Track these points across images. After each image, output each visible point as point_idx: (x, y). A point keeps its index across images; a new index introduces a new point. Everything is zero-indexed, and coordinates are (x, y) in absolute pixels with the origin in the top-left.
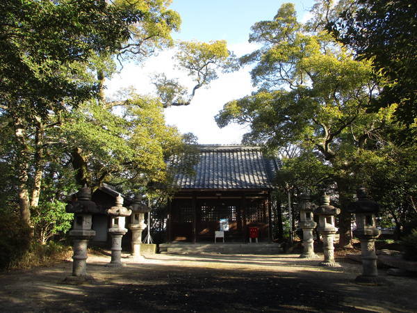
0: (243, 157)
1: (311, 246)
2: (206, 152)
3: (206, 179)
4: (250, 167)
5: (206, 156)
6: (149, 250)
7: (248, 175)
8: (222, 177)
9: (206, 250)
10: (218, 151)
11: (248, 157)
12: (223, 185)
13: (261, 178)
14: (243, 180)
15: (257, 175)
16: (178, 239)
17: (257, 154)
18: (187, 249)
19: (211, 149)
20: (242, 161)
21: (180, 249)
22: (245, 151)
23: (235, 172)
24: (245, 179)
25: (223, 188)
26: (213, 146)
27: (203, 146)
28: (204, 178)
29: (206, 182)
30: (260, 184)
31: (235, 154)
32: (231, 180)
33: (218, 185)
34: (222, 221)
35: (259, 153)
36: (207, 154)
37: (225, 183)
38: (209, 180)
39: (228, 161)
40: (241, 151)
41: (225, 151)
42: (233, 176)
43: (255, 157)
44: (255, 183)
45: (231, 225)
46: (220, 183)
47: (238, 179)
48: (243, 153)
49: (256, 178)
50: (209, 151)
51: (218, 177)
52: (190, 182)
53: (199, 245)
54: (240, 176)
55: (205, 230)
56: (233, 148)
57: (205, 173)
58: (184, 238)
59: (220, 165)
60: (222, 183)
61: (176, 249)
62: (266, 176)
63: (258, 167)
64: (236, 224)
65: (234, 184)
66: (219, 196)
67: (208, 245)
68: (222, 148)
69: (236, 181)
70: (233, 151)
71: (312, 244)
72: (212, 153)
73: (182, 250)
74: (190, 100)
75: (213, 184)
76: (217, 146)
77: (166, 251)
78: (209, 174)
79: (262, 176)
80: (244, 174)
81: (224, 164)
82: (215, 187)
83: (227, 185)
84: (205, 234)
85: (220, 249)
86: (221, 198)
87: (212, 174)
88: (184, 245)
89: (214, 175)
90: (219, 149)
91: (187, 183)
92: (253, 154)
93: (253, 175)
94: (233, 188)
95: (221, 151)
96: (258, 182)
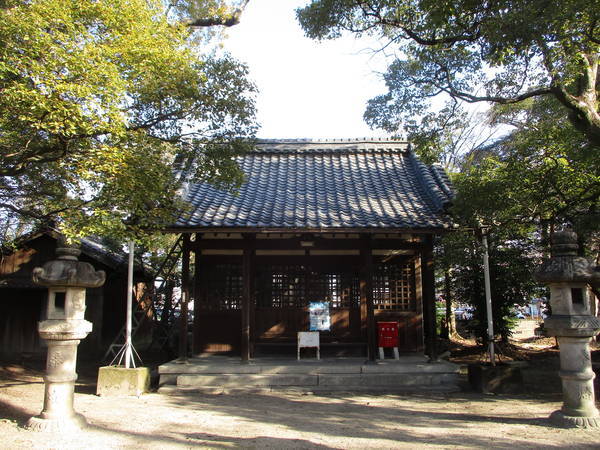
0: (362, 166)
1: (587, 389)
2: (278, 154)
3: (277, 206)
4: (380, 185)
5: (278, 164)
6: (125, 384)
7: (377, 199)
8: (315, 204)
9: (274, 384)
10: (305, 154)
11: (372, 166)
12: (317, 220)
13: (408, 205)
14: (368, 210)
15: (399, 200)
16: (213, 348)
17: (392, 159)
18: (226, 380)
19: (291, 148)
20: (360, 173)
21: (209, 379)
22: (364, 152)
23: (345, 194)
24: (370, 206)
25: (319, 227)
26: (295, 142)
27: (274, 143)
28: (273, 205)
29: (277, 214)
30: (410, 217)
31: (344, 159)
32: (338, 209)
33: (305, 220)
34: (314, 307)
35: (395, 157)
36: (282, 159)
37: (322, 215)
38: (283, 209)
39: (327, 172)
40: (356, 152)
41: (322, 153)
42: (342, 201)
43: (389, 165)
44: (398, 216)
45: (335, 318)
46: (311, 215)
47: (355, 207)
48: (361, 157)
49: (397, 205)
50: (287, 154)
51: (306, 202)
52: (237, 214)
53: (258, 368)
54: (357, 201)
55: (274, 328)
56: (337, 147)
57: (275, 195)
58: (226, 348)
59: (309, 180)
60: (317, 216)
61: (201, 378)
62: (419, 202)
63: (396, 184)
64: (346, 315)
65: (346, 218)
66: (307, 249)
67: (280, 369)
68: (316, 148)
69: (349, 211)
70: (339, 153)
71: (591, 383)
72: (292, 158)
73: (213, 384)
74: (239, 11)
75: (294, 218)
76: (305, 143)
77: (174, 383)
78: (285, 197)
79: (410, 201)
80: (366, 196)
81: (319, 178)
82: (299, 224)
83: (329, 220)
84: (276, 338)
85: (310, 379)
86: (313, 253)
87: (292, 197)
88: (220, 369)
89: (295, 200)
90: (308, 148)
91: (230, 216)
92: (383, 158)
93: (388, 199)
94: (343, 227)
95: (313, 153)
96: (403, 214)
